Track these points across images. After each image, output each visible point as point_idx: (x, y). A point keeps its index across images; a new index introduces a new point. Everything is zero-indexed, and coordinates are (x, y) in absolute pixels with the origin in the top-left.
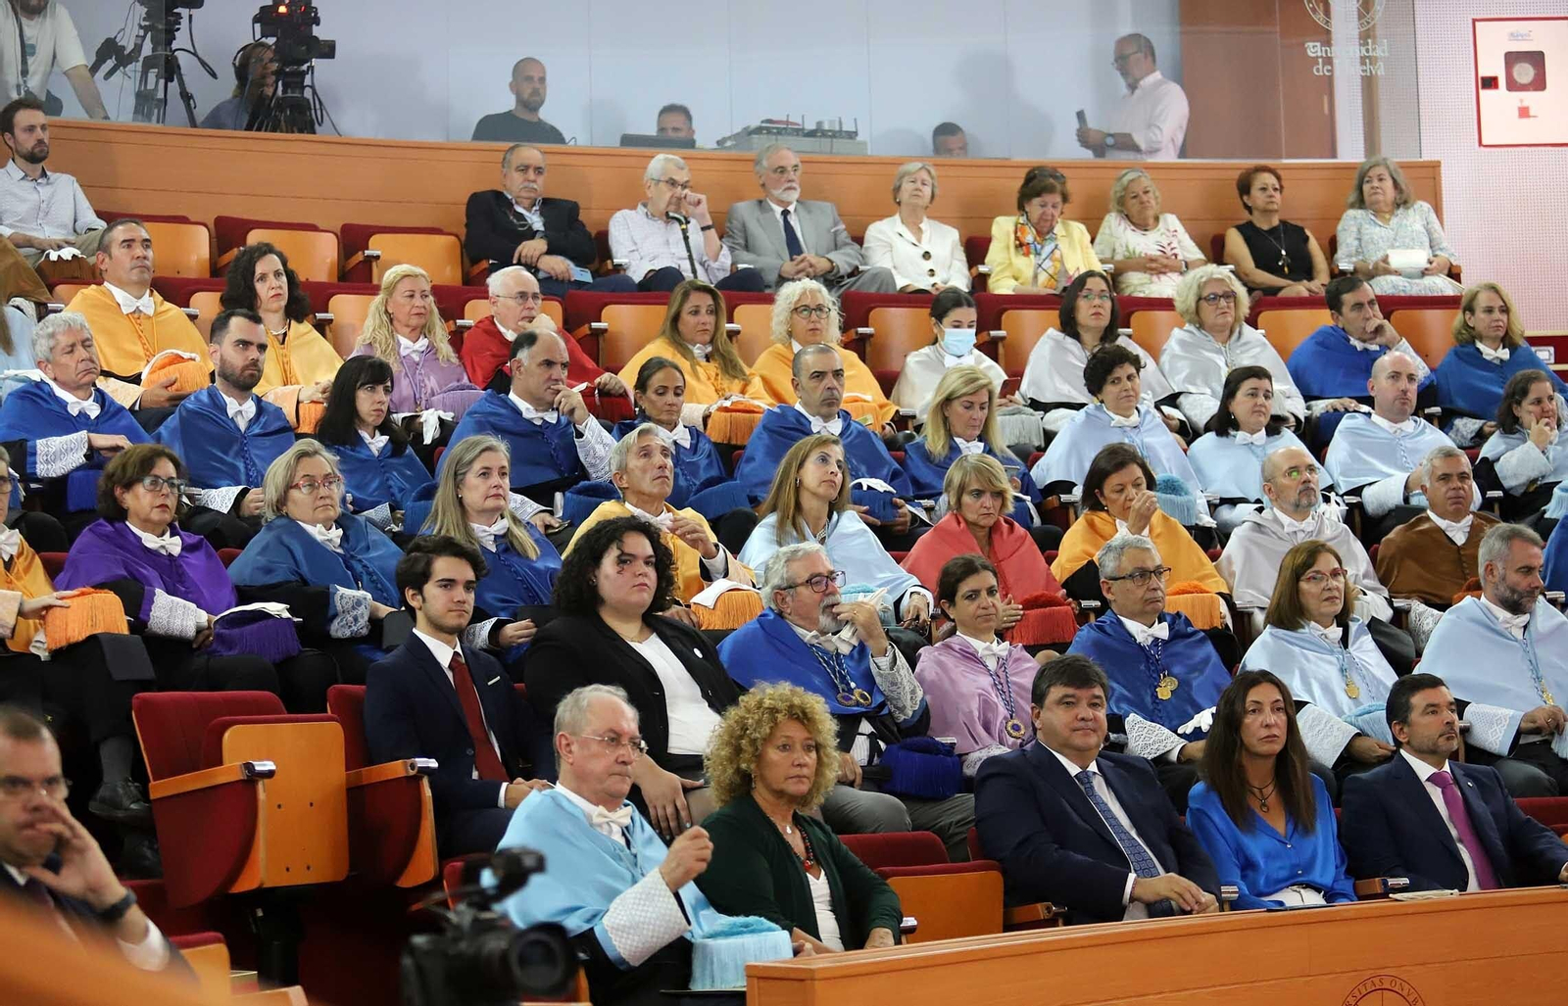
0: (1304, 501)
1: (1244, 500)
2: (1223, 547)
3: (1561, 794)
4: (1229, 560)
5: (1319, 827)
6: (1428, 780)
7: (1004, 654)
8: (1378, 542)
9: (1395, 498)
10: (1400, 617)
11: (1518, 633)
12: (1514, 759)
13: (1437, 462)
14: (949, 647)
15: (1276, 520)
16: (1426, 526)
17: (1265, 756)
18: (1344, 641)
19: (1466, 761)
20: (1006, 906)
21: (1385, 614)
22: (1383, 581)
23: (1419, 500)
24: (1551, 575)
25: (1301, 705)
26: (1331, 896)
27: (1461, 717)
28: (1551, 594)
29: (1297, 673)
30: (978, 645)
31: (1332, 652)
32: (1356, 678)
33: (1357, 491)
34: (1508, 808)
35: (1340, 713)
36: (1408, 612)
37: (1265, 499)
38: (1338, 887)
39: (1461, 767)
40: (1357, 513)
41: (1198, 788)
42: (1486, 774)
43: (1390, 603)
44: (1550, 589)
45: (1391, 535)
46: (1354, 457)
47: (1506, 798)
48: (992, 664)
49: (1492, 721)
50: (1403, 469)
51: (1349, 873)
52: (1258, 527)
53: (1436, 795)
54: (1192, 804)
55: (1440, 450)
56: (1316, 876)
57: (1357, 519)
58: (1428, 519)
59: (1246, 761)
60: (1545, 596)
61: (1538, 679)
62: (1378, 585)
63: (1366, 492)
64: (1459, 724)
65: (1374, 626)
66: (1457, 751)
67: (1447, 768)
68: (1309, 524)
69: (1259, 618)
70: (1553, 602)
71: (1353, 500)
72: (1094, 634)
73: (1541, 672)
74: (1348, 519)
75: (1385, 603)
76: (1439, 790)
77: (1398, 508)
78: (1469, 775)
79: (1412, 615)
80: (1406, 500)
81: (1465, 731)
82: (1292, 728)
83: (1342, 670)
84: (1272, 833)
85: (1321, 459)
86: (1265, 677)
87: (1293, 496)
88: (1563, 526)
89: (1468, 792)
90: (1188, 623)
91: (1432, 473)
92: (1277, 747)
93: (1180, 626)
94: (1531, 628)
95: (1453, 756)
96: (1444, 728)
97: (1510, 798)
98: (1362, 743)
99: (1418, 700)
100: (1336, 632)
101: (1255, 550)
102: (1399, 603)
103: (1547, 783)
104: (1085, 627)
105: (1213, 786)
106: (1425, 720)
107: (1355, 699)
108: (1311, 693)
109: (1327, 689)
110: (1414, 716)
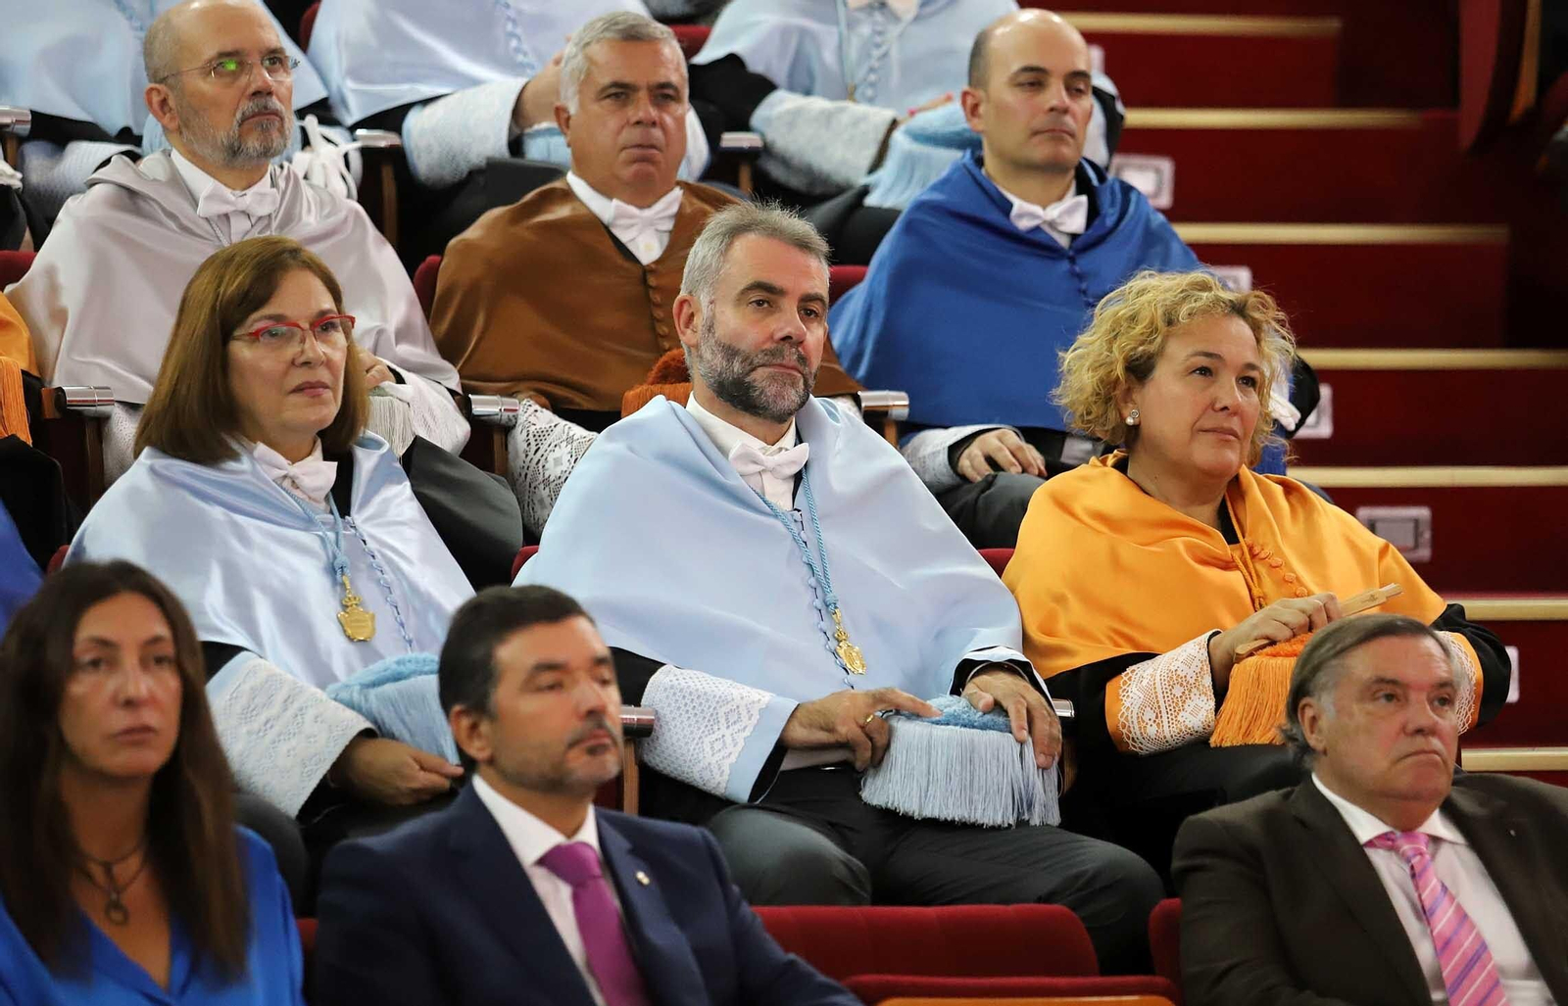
0: (253, 144)
1: (91, 132)
2: (38, 242)
3: (878, 899)
4: (51, 273)
6: (542, 862)
10: (487, 441)
12: (758, 808)
13: (599, 52)
15: (176, 182)
16: (561, 212)
17: (121, 782)
18: (341, 496)
19: (644, 811)
21: (450, 432)
22: (449, 349)
23: (544, 148)
24: (876, 352)
25: (220, 654)
27: (632, 694)
28: (872, 398)
29: (216, 575)
31: (308, 523)
32: (366, 589)
33: (391, 119)
34: (741, 936)
35: (323, 677)
36: (507, 429)
37: (151, 129)
40: (387, 174)
42: (686, 845)
43: (464, 406)
44: (871, 384)
45: (472, 233)
46: (388, 35)
47: (732, 910)
49: (712, 712)
50: (511, 66)
52: (130, 198)
53: (557, 900)
55: (611, 23)
57: (389, 188)
58: (568, 195)
60: (857, 400)
61: (828, 608)
62: (438, 361)
63: (413, 121)
64: (621, 714)
65: (419, 461)
66: (619, 780)
67: (588, 834)
68: (261, 198)
69: (124, 428)
70: (876, 419)
71: (381, 139)
73: (836, 592)
75: (450, 405)
76: (565, 891)
77: (492, 167)
79: (519, 437)
80: (516, 145)
81: (639, 734)
82: (194, 711)
83: (334, 570)
84: (132, 977)
85: (301, 34)
86: (125, 578)
87: (224, 129)
88: (910, 227)
89: (635, 896)
91: (585, 81)
92: (154, 757)
94: (813, 478)
95: (608, 795)
96: (576, 727)
97: (746, 909)
98: (378, 757)
99: (516, 652)
100: (320, 472)
101: (118, 256)
102: (486, 405)
103: (841, 872)
106: (531, 705)
107: (361, 643)
108: (250, 626)
109: (292, 616)
110: (505, 694)
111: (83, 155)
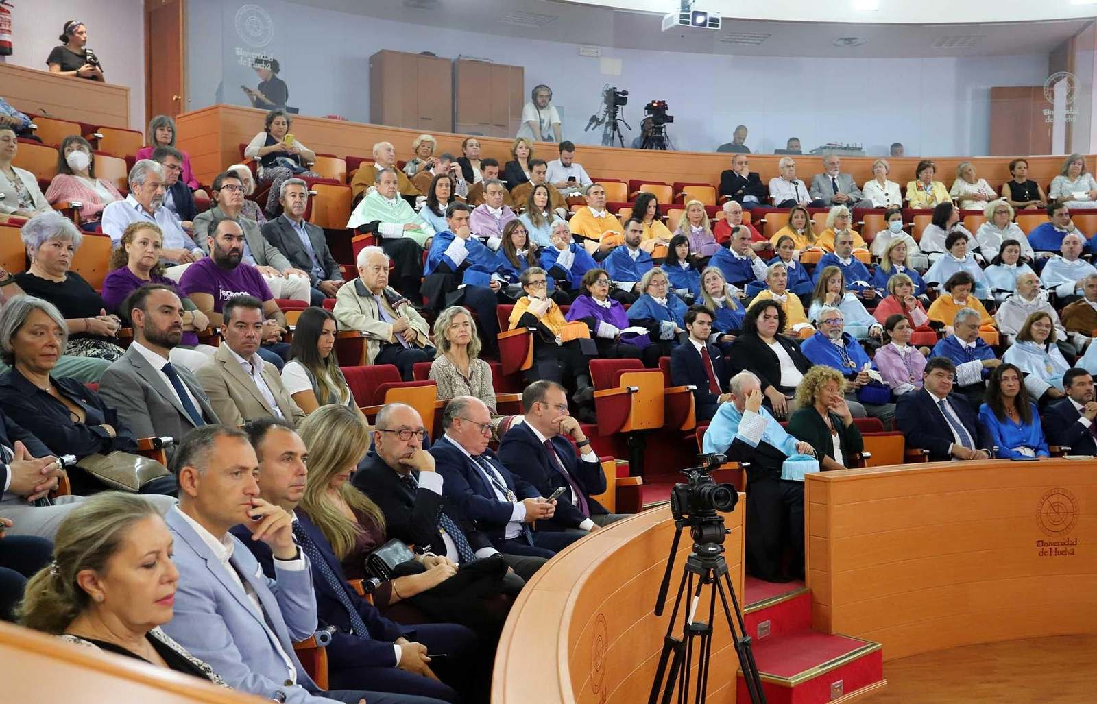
0: (1033, 294)
1: (1006, 291)
2: (997, 309)
4: (999, 314)
5: (1033, 422)
6: (1080, 410)
7: (909, 352)
8: (1062, 308)
9: (1070, 291)
10: (1070, 339)
13: (1089, 279)
14: (888, 348)
15: (1020, 300)
16: (1084, 303)
17: (1010, 397)
18: (1047, 350)
20: (905, 448)
21: (1064, 338)
22: (1064, 324)
23: (1079, 292)
29: (1026, 362)
30: (898, 347)
31: (1041, 354)
32: (1050, 364)
33: (1054, 288)
35: (1043, 378)
36: (1073, 337)
37: (1016, 291)
41: (984, 406)
43: (1066, 333)
45: (1068, 307)
46: (1053, 274)
48: (903, 355)
50: (1074, 279)
51: (1046, 441)
52: (1012, 303)
54: (981, 411)
56: (1031, 443)
58: (1084, 301)
59: (1003, 398)
62: (1061, 326)
63: (1057, 288)
65: (1059, 343)
68: (1033, 302)
71: (1052, 291)
72: (943, 343)
74: (1050, 300)
75: (1064, 334)
79: (1075, 338)
80: (1075, 292)
83: (1045, 361)
84: (1014, 425)
85: (1039, 275)
86: (1010, 366)
87: (1028, 291)
90: (983, 341)
91: (1087, 282)
92: (1015, 393)
93: (980, 342)
96: (1086, 392)
98: (1052, 391)
99: (1077, 379)
100: (1043, 346)
101: (1011, 312)
102: (1070, 333)
104: (940, 340)
105: (989, 405)
106: (1078, 388)
107: (1050, 373)
108: (1032, 371)
109: (1038, 368)
110: (1074, 386)
111: (1004, 295)
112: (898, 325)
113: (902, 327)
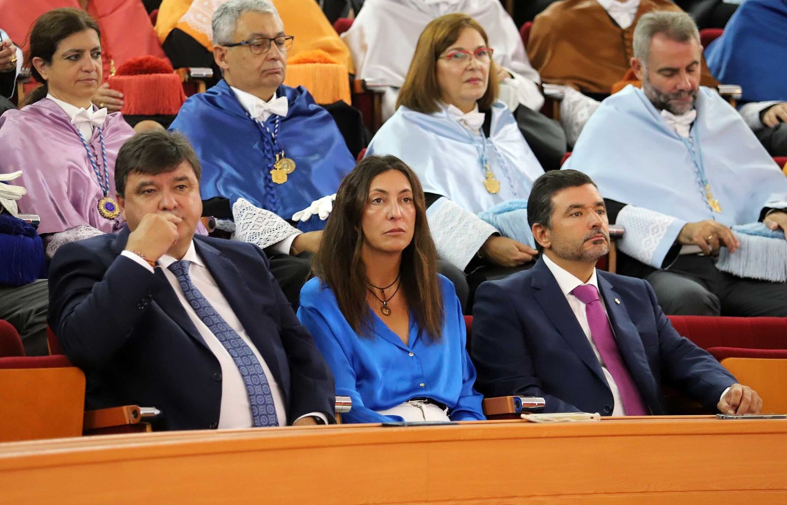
3: (723, 314)
4: (361, 29)
5: (446, 333)
6: (572, 293)
7: (101, 122)
8: (531, 19)
10: (551, 106)
11: (684, 132)
12: (669, 271)
14: (38, 112)
17: (389, 253)
18: (486, 128)
19: (618, 271)
20: (88, 407)
21: (535, 102)
22: (536, 64)
24: (728, 67)
25: (432, 198)
26: (456, 413)
27: (612, 220)
28: (725, 89)
29: (431, 163)
30: (71, 111)
31: (471, 141)
32: (497, 171)
34: (661, 329)
35: (477, 209)
36: (560, 100)
38: (465, 404)
39: (610, 279)
41: (312, 284)
42: (637, 288)
43: (541, 89)
44: (725, 82)
45: (547, 13)
47: (658, 317)
48: (86, 133)
49: (647, 228)
51: (479, 388)
53: (579, 309)
54: (304, 302)
56: (440, 391)
59: (368, 257)
60: (718, 90)
61: (703, 183)
62: (530, 69)
65: (521, 114)
66: (607, 256)
67: (593, 281)
69: (391, 97)
70: (727, 97)
72: (204, 107)
73: (707, 176)
75: (535, 89)
76: (583, 306)
78: (618, 289)
79: (565, 104)
81: (617, 238)
82: (420, 221)
83: (482, 162)
84: (391, 338)
86: (392, 163)
88: (745, 12)
89: (614, 309)
90: (310, 99)
92: (403, 243)
93: (301, 102)
94: (698, 125)
95: (602, 263)
96: (588, 232)
97: (664, 316)
98: (500, 245)
99: (562, 199)
100: (478, 118)
101: (390, 21)
102: (550, 89)
103: (708, 301)
104: (193, 98)
105: (329, 283)
106: (569, 222)
107: (495, 194)
108: (445, 185)
109: (463, 181)
110: (556, 218)
112: (66, 46)
113: (77, 55)
